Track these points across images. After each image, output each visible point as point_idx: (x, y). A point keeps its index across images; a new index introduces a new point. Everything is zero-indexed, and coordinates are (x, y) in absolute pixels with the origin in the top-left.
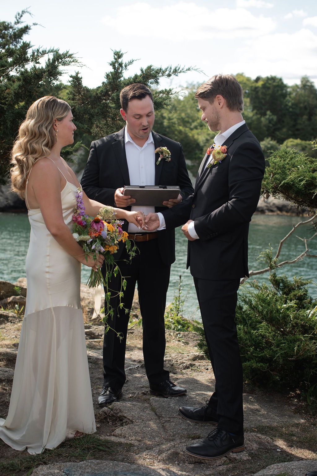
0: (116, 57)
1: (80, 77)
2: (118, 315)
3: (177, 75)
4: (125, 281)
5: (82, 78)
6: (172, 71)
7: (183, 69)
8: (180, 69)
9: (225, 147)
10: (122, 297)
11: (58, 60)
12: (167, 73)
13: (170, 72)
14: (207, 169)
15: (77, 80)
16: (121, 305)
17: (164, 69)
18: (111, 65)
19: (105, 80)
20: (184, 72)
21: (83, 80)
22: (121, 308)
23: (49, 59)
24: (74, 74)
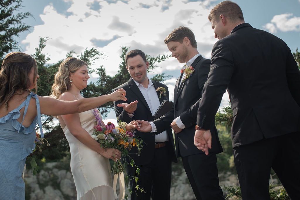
0: (124, 51)
1: (104, 69)
2: (137, 195)
3: (164, 61)
4: (138, 168)
5: (105, 70)
6: (160, 59)
7: (167, 56)
8: (166, 56)
9: (191, 67)
10: (137, 181)
11: (87, 55)
12: (158, 60)
13: (159, 59)
14: (182, 83)
15: (102, 71)
16: (137, 187)
17: (155, 58)
18: (121, 57)
19: (120, 70)
20: (168, 58)
21: (106, 71)
22: (137, 189)
23: (82, 55)
24: (100, 68)
